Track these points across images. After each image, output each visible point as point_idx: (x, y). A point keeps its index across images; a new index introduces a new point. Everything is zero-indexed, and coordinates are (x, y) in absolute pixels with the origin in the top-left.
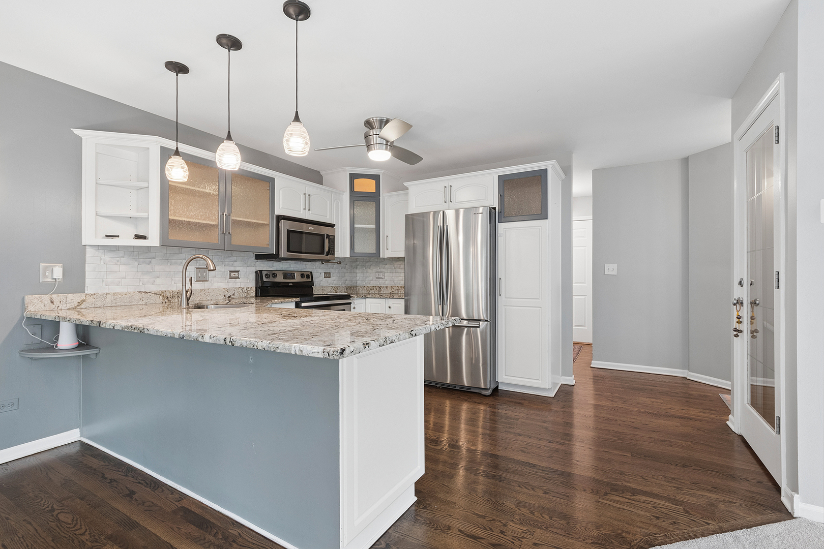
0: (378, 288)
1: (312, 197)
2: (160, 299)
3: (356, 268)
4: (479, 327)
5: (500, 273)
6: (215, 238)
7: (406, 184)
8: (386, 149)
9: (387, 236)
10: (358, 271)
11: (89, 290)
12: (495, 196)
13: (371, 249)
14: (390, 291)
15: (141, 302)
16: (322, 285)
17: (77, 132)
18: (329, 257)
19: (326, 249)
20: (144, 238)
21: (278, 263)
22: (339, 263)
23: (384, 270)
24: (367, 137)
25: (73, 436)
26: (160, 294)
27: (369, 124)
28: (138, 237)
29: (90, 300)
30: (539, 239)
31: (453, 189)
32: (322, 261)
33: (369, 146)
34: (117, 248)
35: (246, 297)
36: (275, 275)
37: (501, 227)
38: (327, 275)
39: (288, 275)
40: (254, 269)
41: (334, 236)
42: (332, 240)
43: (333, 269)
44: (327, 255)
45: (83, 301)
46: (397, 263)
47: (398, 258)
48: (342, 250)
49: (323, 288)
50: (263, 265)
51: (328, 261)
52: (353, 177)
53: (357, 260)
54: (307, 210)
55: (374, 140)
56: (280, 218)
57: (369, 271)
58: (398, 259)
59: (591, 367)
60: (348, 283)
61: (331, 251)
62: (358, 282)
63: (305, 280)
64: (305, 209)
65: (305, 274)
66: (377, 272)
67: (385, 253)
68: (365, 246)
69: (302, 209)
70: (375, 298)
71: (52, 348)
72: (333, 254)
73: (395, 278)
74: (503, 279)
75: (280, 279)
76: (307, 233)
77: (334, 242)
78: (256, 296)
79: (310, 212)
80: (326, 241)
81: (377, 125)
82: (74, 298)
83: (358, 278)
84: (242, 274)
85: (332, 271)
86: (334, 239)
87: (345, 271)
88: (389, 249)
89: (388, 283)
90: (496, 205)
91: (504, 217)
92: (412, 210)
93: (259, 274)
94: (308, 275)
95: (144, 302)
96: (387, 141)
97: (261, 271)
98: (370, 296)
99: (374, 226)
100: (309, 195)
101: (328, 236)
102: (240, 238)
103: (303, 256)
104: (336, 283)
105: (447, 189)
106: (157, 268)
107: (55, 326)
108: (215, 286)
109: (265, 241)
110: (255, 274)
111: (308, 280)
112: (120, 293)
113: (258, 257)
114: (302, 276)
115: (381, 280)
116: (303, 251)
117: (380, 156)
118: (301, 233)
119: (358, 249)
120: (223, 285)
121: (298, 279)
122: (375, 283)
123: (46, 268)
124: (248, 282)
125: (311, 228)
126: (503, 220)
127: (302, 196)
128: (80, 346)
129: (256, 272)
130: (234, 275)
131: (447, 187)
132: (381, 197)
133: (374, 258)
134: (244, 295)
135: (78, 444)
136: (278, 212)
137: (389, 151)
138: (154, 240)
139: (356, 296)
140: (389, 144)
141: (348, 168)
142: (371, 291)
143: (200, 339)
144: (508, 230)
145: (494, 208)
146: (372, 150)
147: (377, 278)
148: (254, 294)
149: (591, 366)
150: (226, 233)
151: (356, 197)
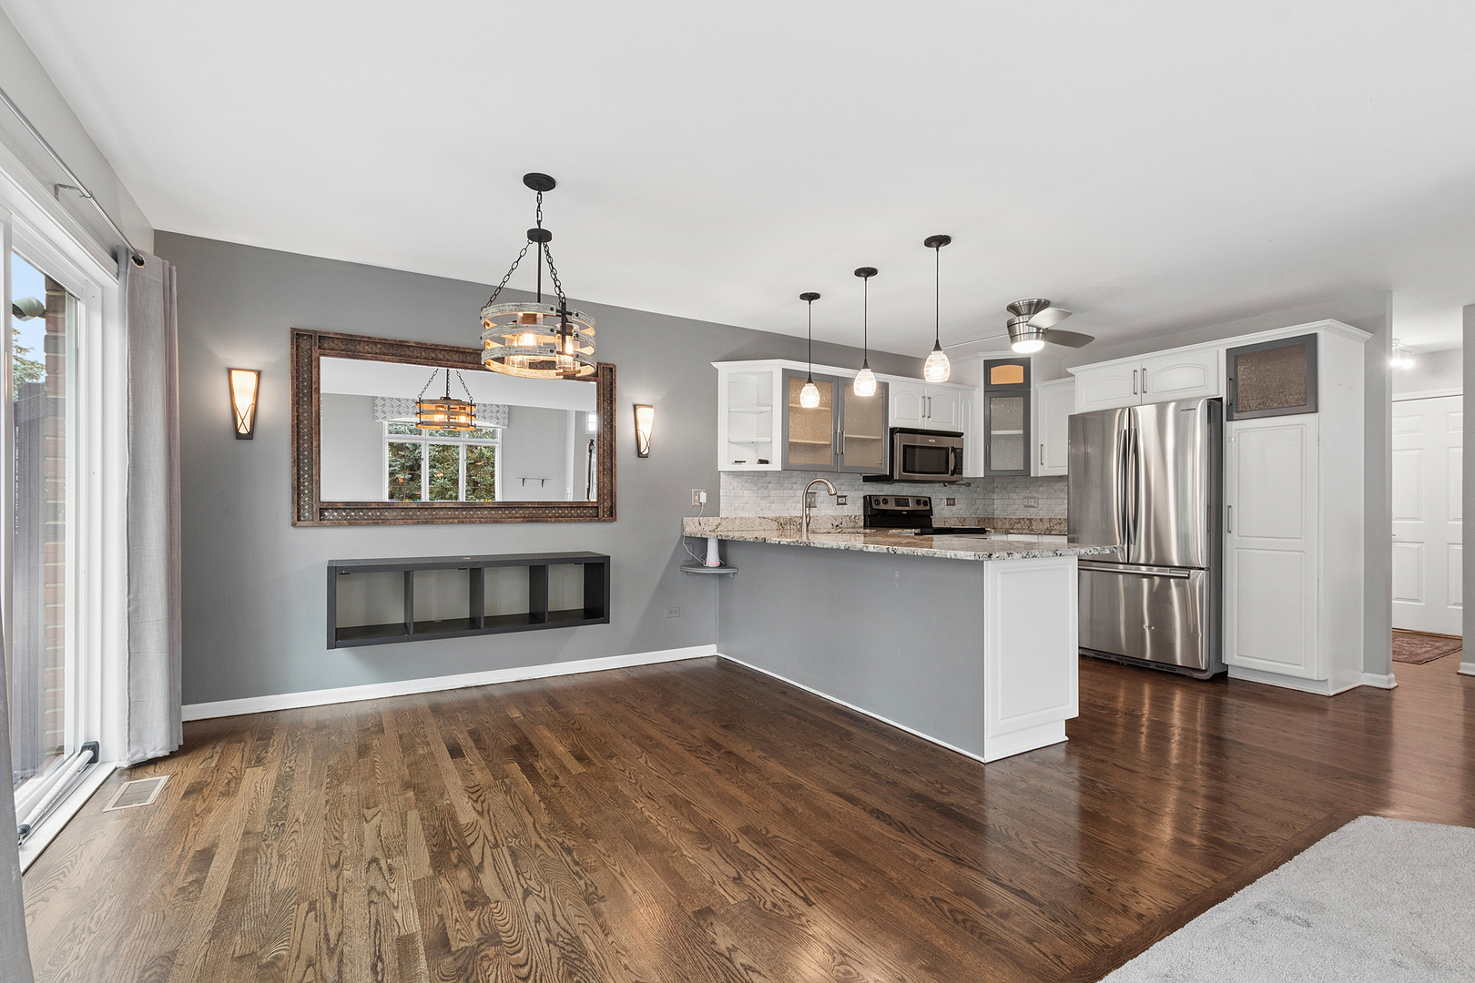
0: (1027, 522)
1: (932, 400)
2: (775, 525)
3: (993, 492)
4: (1188, 578)
5: (1230, 497)
6: (826, 458)
7: (1070, 370)
8: (1037, 338)
9: (1042, 445)
10: (995, 496)
11: (723, 514)
12: (1221, 380)
13: (1018, 465)
14: (1046, 525)
15: (760, 528)
16: (942, 513)
17: (714, 364)
18: (955, 477)
19: (951, 467)
20: (767, 462)
21: (889, 486)
22: (968, 485)
23: (1037, 495)
24: (1010, 325)
25: (710, 650)
26: (776, 520)
27: (1013, 309)
28: (762, 462)
29: (724, 523)
30: (1302, 443)
31: (1148, 372)
32: (945, 483)
33: (1013, 337)
34: (742, 473)
35: (853, 528)
36: (885, 502)
37: (1232, 429)
38: (951, 502)
39: (901, 501)
40: (862, 494)
41: (962, 449)
42: (959, 454)
43: (959, 494)
44: (952, 475)
45: (720, 524)
46: (1059, 484)
47: (1061, 476)
48: (974, 466)
49: (945, 520)
50: (871, 489)
51: (953, 483)
52: (989, 365)
53: (995, 480)
54: (926, 418)
55: (1020, 328)
56: (893, 431)
57: (1014, 496)
58: (1061, 478)
59: (1458, 674)
60: (981, 514)
61: (958, 469)
62: (996, 512)
63: (921, 507)
64: (924, 416)
65: (922, 500)
66: (1026, 498)
67: (1038, 470)
68: (1007, 461)
69: (920, 416)
70: (1022, 534)
71: (701, 566)
72: (961, 473)
73: (1054, 506)
74: (1235, 507)
75: (891, 506)
76: (920, 447)
77: (962, 457)
78: (865, 526)
79: (930, 419)
80: (952, 456)
81: (1024, 310)
82: (714, 521)
83: (996, 507)
84: (849, 501)
85: (957, 496)
86: (962, 452)
87: (975, 495)
88: (1046, 464)
89: (1043, 514)
90: (1223, 394)
91: (1237, 412)
92: (1081, 407)
93: (868, 501)
94: (926, 501)
95: (762, 528)
96: (1038, 329)
97: (870, 496)
98: (1015, 531)
99: (1021, 432)
100: (929, 398)
101: (954, 449)
102: (853, 458)
103: (917, 476)
104: (963, 513)
105: (1139, 374)
106: (773, 493)
107: (704, 541)
108: (823, 513)
109: (877, 460)
110: (862, 500)
111: (925, 508)
112: (745, 518)
113: (867, 479)
114: (918, 502)
115: (1032, 510)
116: (917, 470)
117: (1028, 347)
118: (914, 447)
119: (997, 465)
120: (830, 512)
121: (912, 506)
122: (1021, 514)
123: (695, 492)
124: (855, 509)
125: (932, 441)
126: (1236, 415)
127: (920, 400)
128: (721, 566)
129: (865, 497)
130: (841, 501)
131: (1139, 372)
132: (1032, 390)
133: (1022, 477)
134: (852, 524)
135: (715, 658)
136: (891, 424)
137: (1042, 339)
138: (776, 465)
139: (993, 531)
140: (1041, 331)
141: (981, 354)
142: (1016, 526)
143: (865, 549)
144: (1244, 434)
145: (1220, 399)
146: (1017, 341)
147: (1025, 506)
148: (862, 524)
149: (1460, 671)
150: (839, 455)
151: (992, 391)
